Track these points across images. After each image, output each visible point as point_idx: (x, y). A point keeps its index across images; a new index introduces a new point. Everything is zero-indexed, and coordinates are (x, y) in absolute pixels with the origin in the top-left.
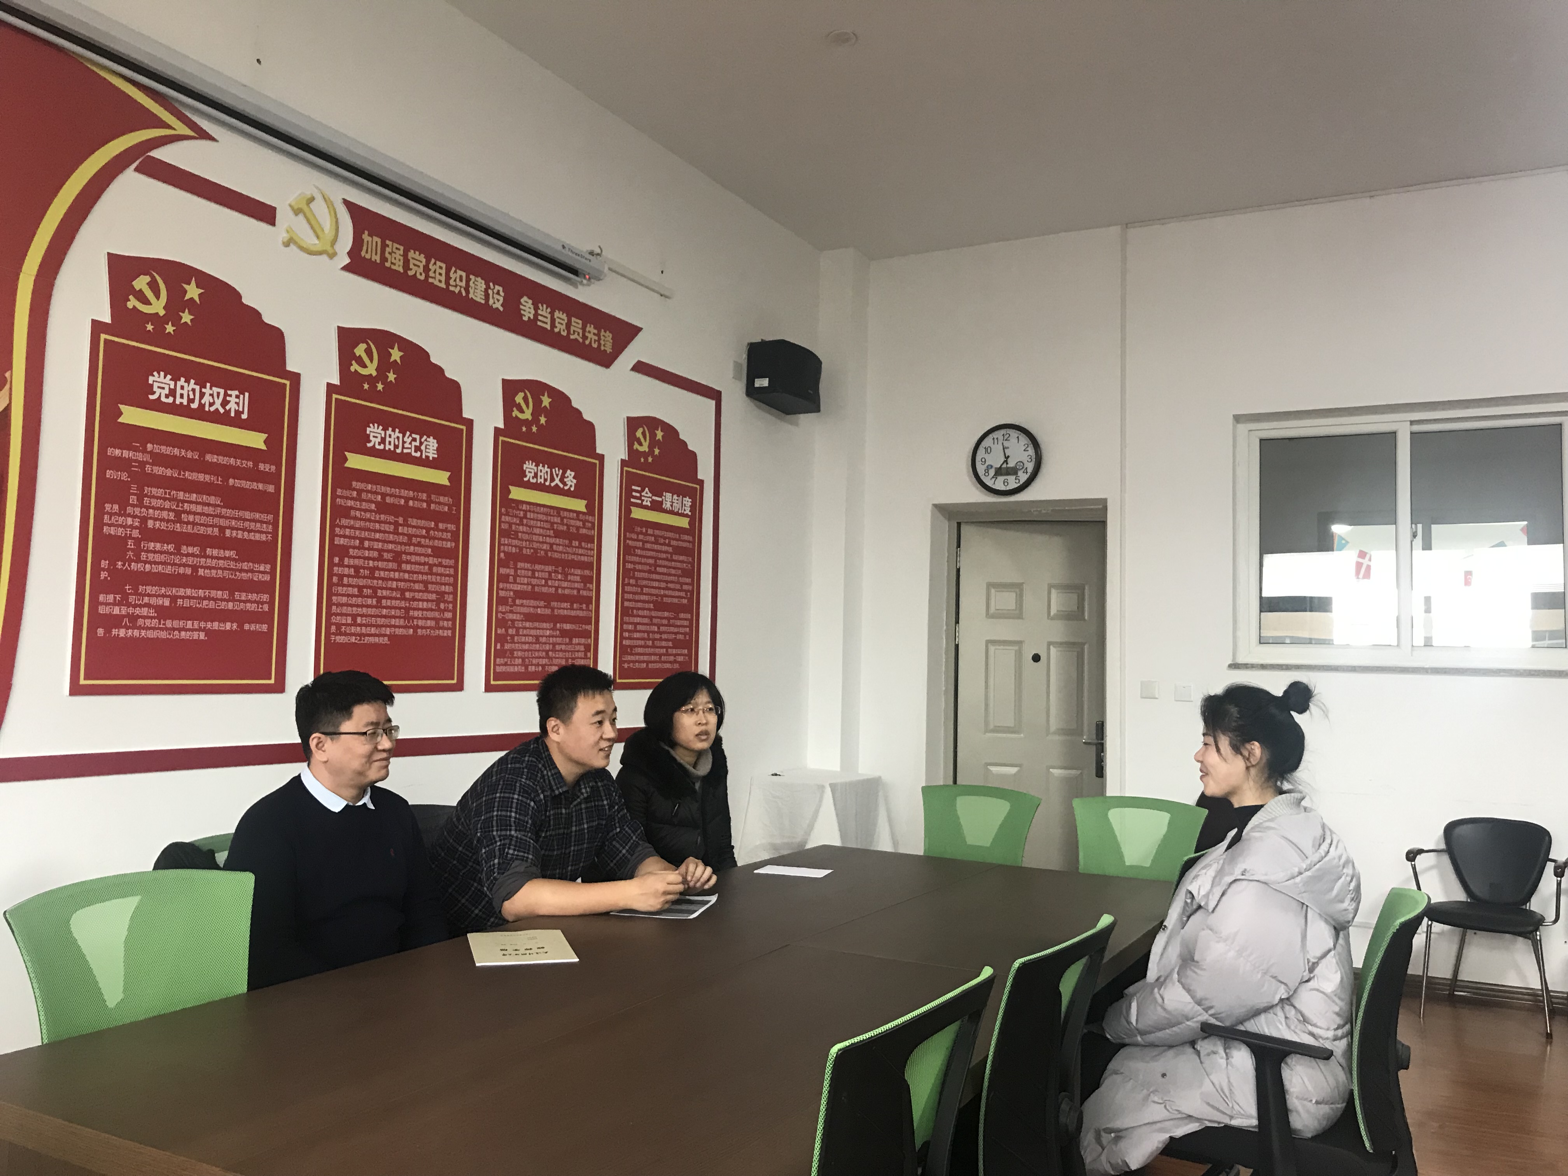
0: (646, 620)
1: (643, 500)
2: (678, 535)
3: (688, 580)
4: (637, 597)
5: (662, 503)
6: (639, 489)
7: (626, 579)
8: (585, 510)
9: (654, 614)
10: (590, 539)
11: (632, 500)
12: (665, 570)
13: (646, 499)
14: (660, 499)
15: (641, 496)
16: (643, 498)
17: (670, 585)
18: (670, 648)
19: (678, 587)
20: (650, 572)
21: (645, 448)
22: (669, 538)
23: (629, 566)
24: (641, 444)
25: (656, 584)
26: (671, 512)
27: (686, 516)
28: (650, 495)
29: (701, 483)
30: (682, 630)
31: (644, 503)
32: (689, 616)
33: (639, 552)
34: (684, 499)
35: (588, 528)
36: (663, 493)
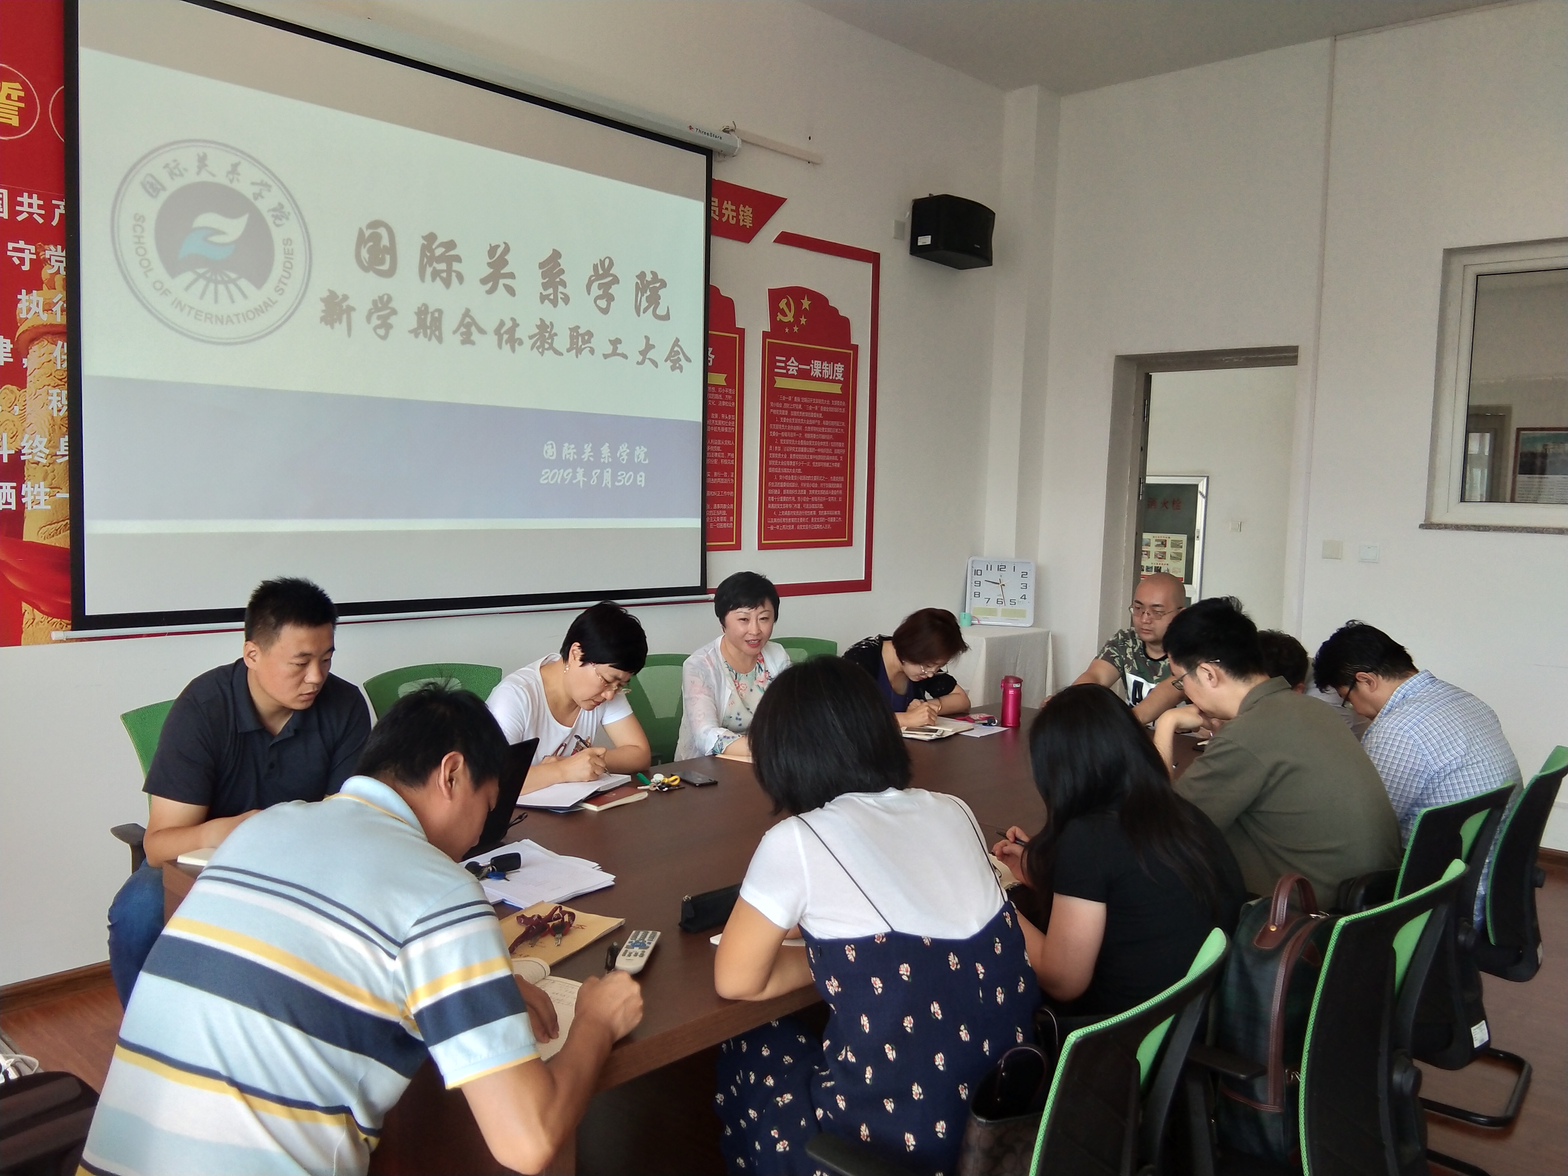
0: (793, 485)
1: (789, 369)
2: (828, 401)
3: (840, 444)
4: (783, 463)
5: (810, 371)
6: (784, 359)
7: (771, 447)
9: (801, 478)
10: (731, 411)
11: (776, 370)
12: (814, 436)
13: (791, 368)
14: (808, 367)
15: (786, 365)
16: (788, 367)
17: (819, 450)
18: (821, 510)
20: (797, 438)
21: (790, 318)
22: (820, 406)
23: (774, 434)
24: (785, 315)
25: (805, 450)
26: (821, 379)
27: (839, 381)
28: (797, 364)
29: (855, 348)
30: (833, 492)
31: (790, 372)
32: (842, 479)
33: (785, 420)
34: (835, 365)
35: (728, 401)
36: (812, 361)
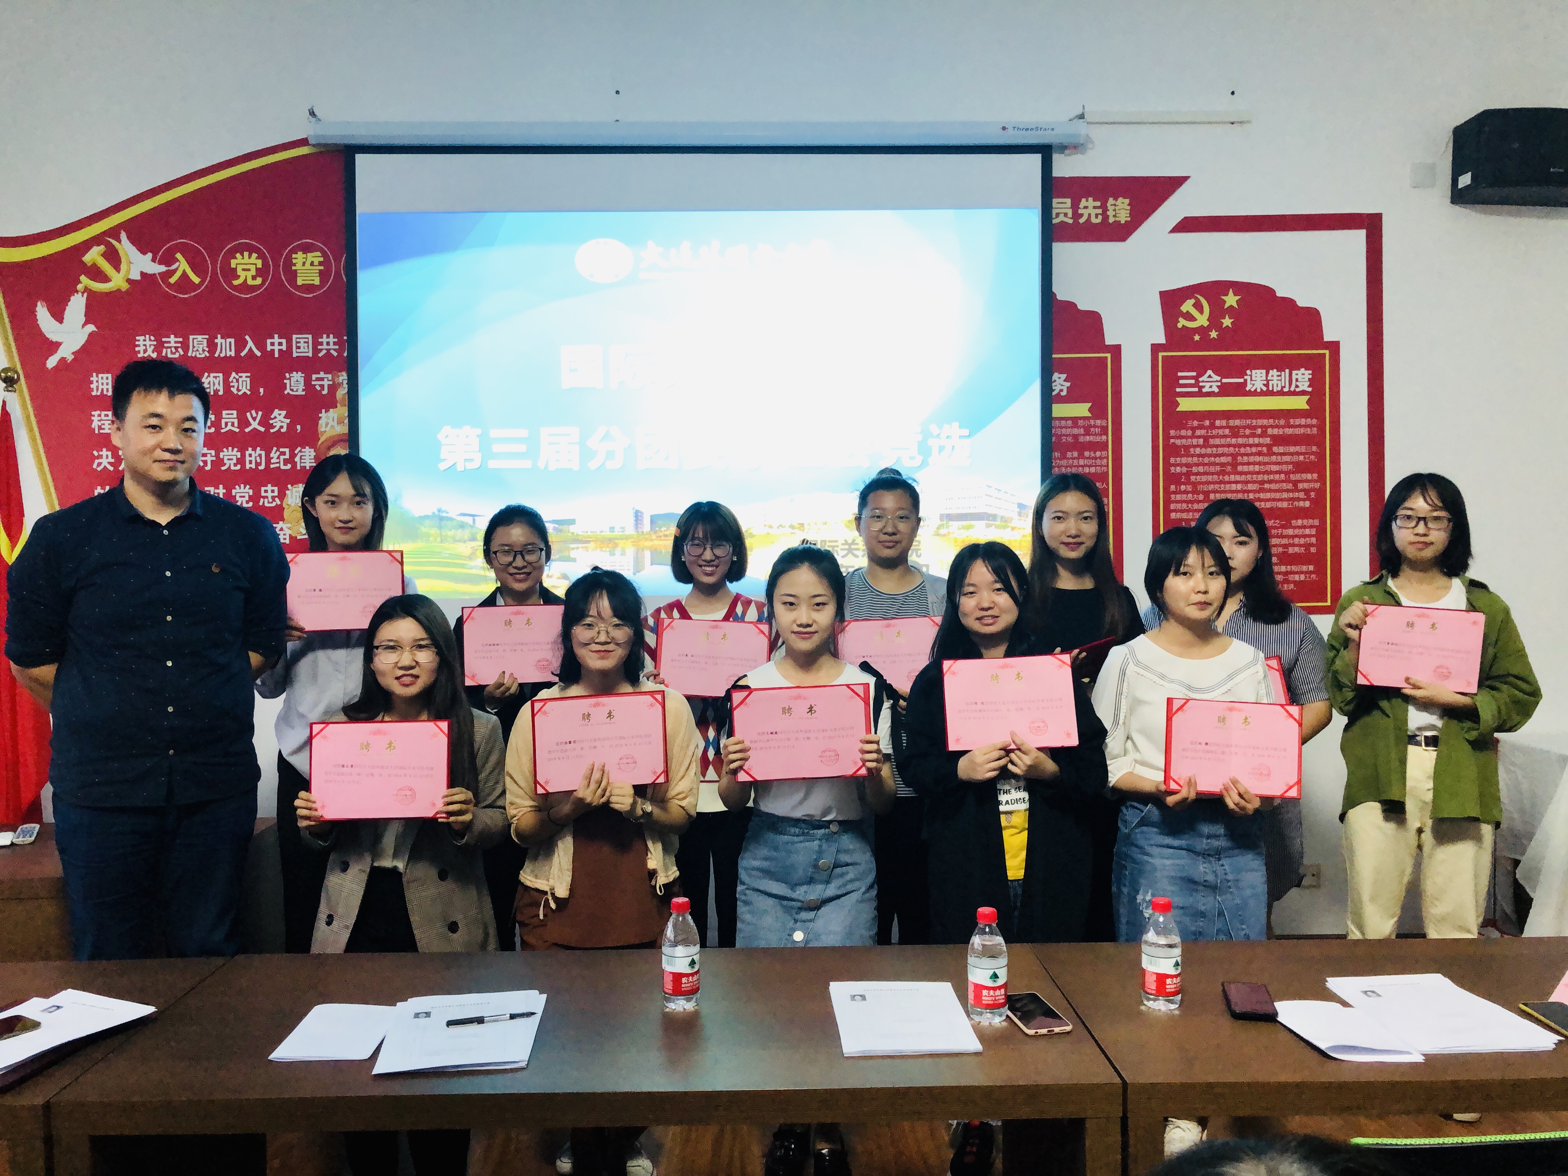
1: (1204, 387)
2: (1281, 421)
3: (1308, 476)
5: (1245, 383)
6: (1194, 374)
7: (1173, 488)
8: (1089, 415)
10: (1103, 446)
11: (1178, 390)
13: (1208, 384)
14: (1241, 380)
15: (1197, 382)
16: (1201, 384)
17: (1266, 486)
19: (1290, 486)
20: (1223, 473)
21: (1202, 320)
22: (1265, 428)
24: (1192, 318)
26: (1269, 393)
27: (1303, 393)
28: (1219, 378)
29: (1335, 345)
31: (1204, 390)
32: (1316, 522)
33: (1198, 451)
34: (1294, 372)
35: (1096, 435)
36: (1248, 372)
